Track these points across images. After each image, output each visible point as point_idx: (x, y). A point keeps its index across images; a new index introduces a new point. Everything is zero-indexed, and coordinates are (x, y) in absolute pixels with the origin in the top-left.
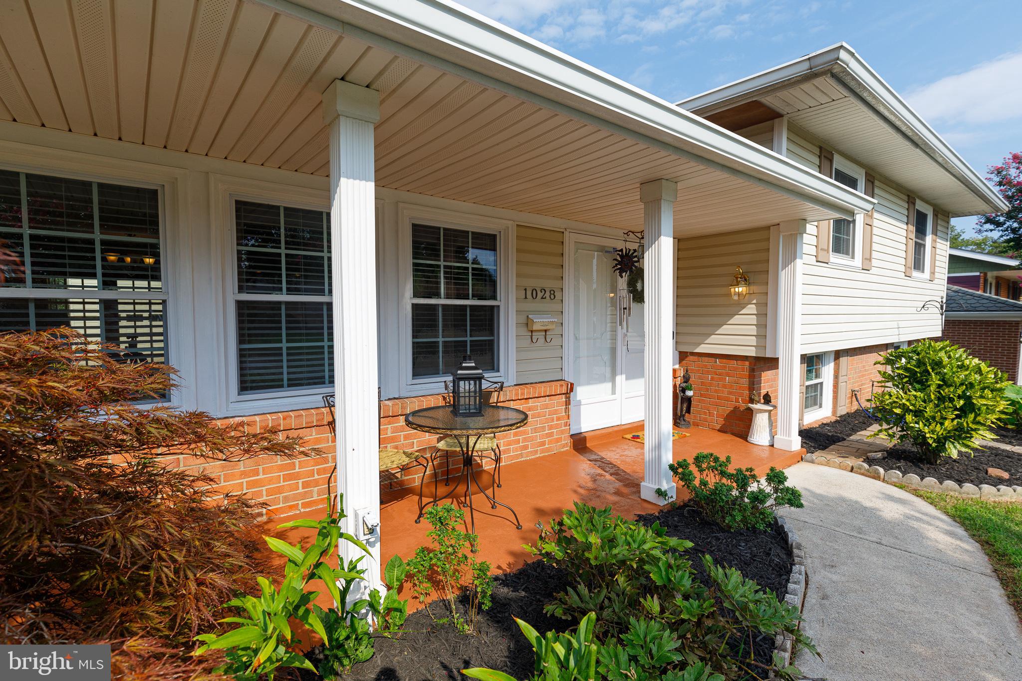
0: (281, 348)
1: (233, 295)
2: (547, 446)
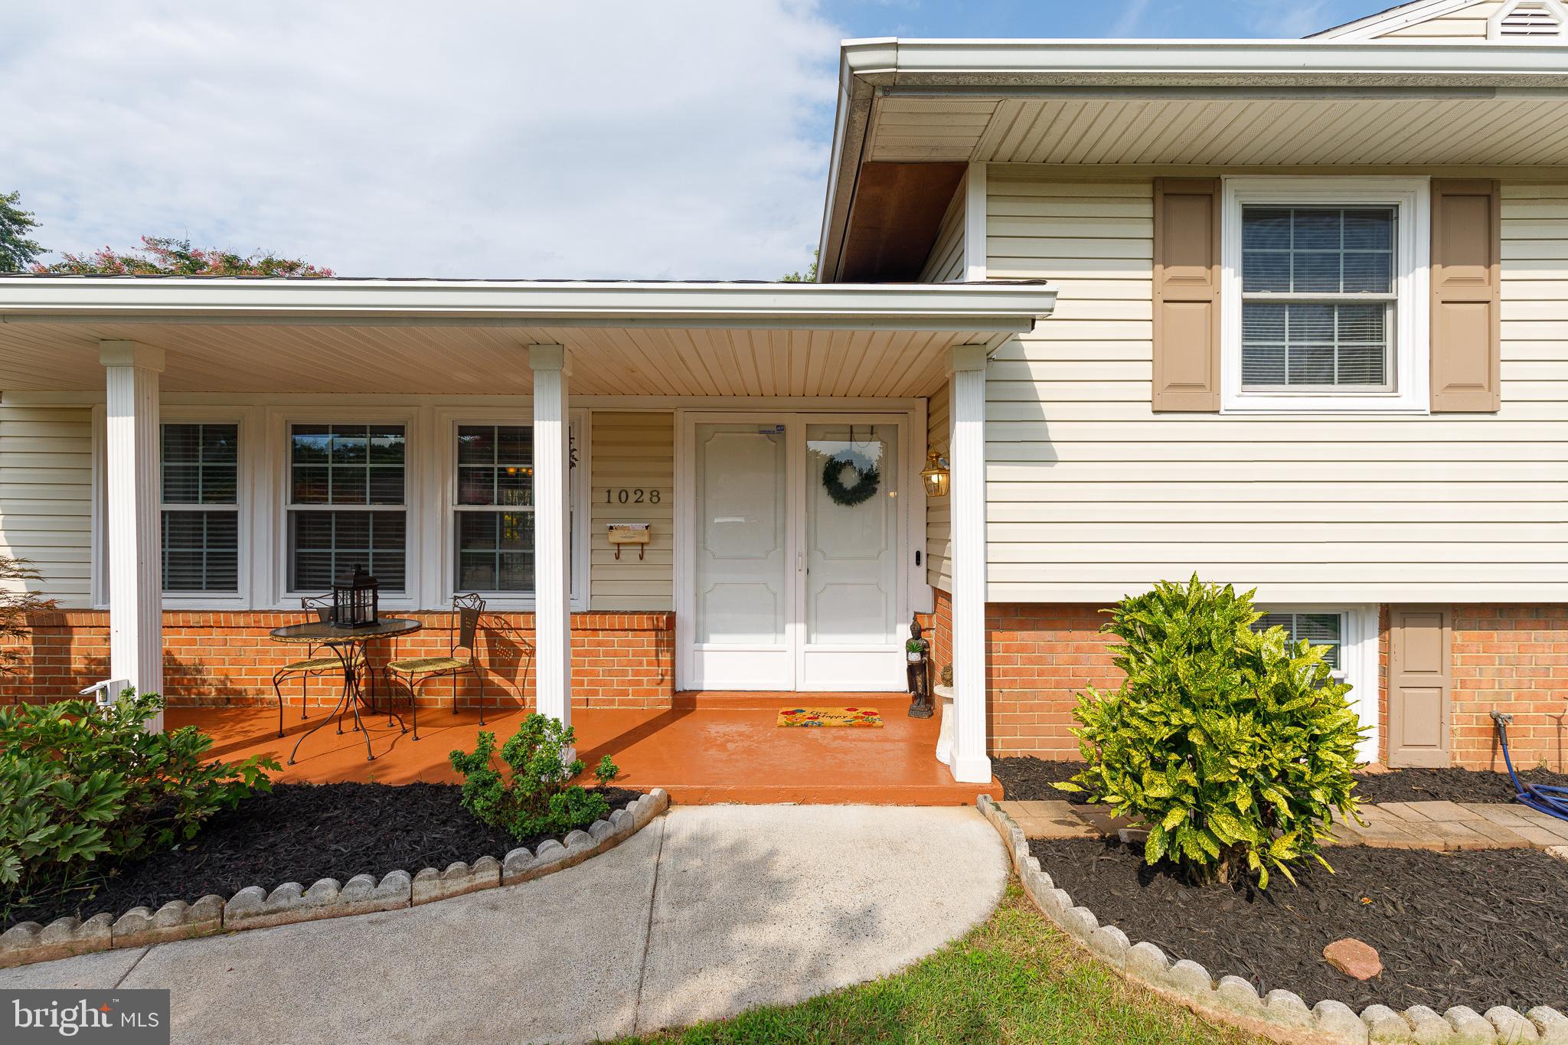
0: (330, 554)
1: (286, 505)
2: (630, 697)
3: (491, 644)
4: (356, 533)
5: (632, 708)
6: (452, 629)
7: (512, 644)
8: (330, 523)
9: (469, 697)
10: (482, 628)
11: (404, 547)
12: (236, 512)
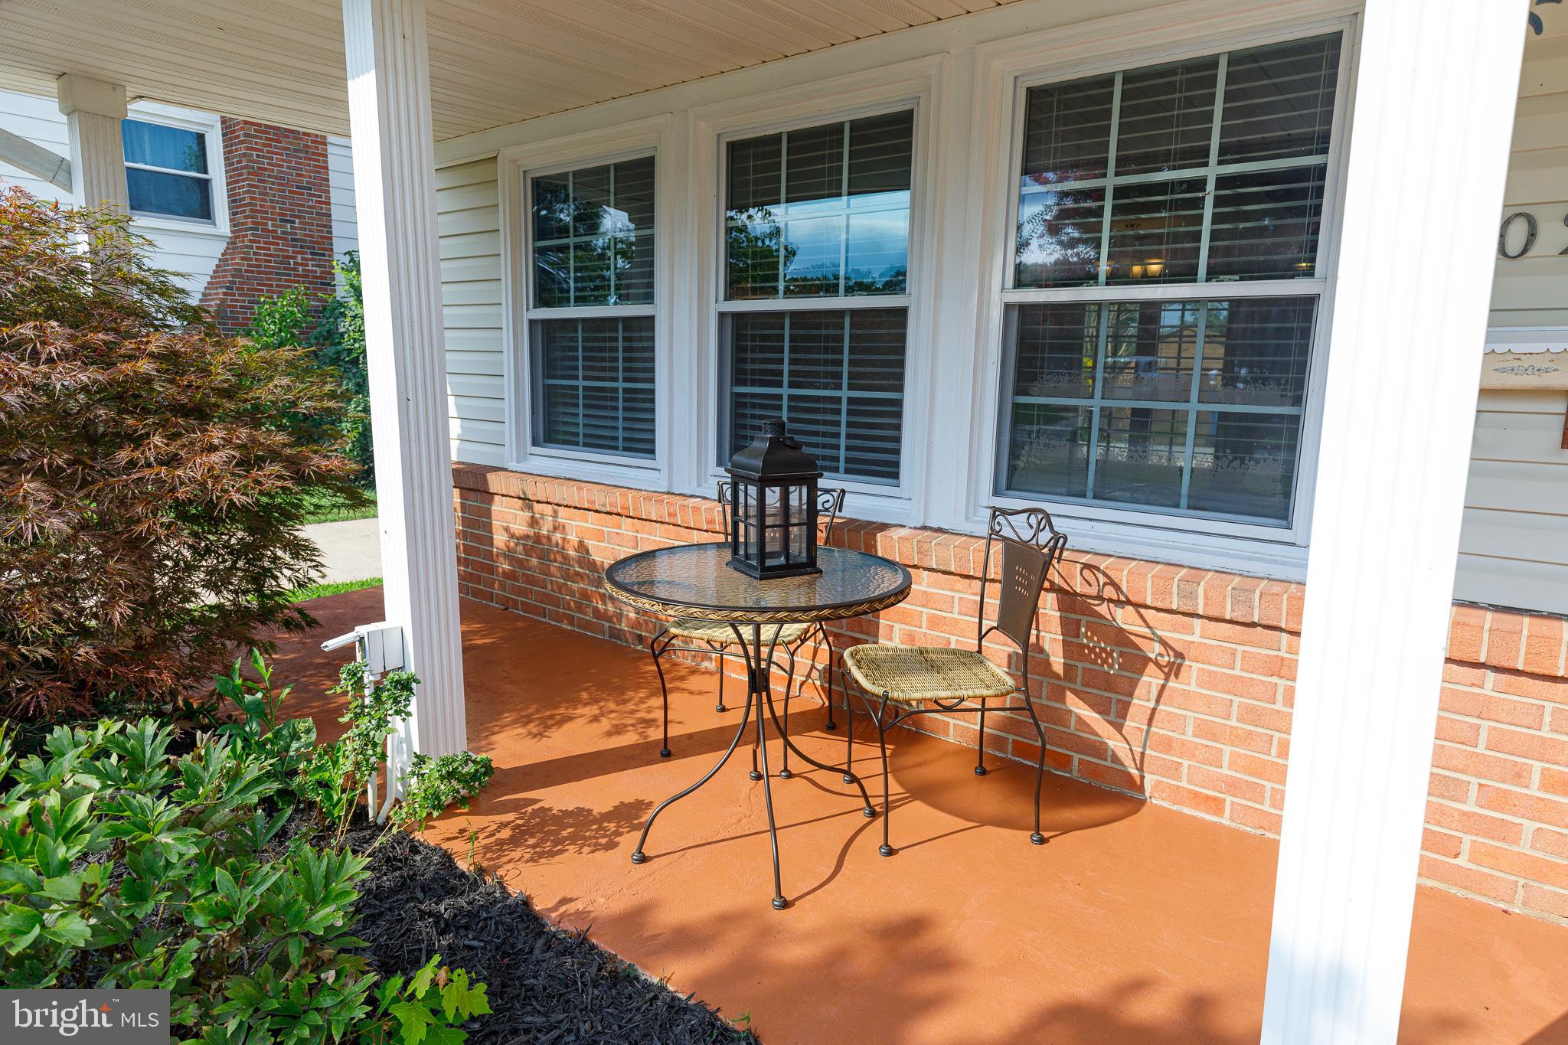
0: (781, 397)
1: (718, 304)
2: (1462, 861)
3: (1070, 628)
4: (823, 357)
5: (1461, 893)
6: (984, 580)
7: (1121, 638)
8: (781, 338)
9: (1011, 737)
10: (1054, 588)
11: (900, 389)
12: (652, 318)
